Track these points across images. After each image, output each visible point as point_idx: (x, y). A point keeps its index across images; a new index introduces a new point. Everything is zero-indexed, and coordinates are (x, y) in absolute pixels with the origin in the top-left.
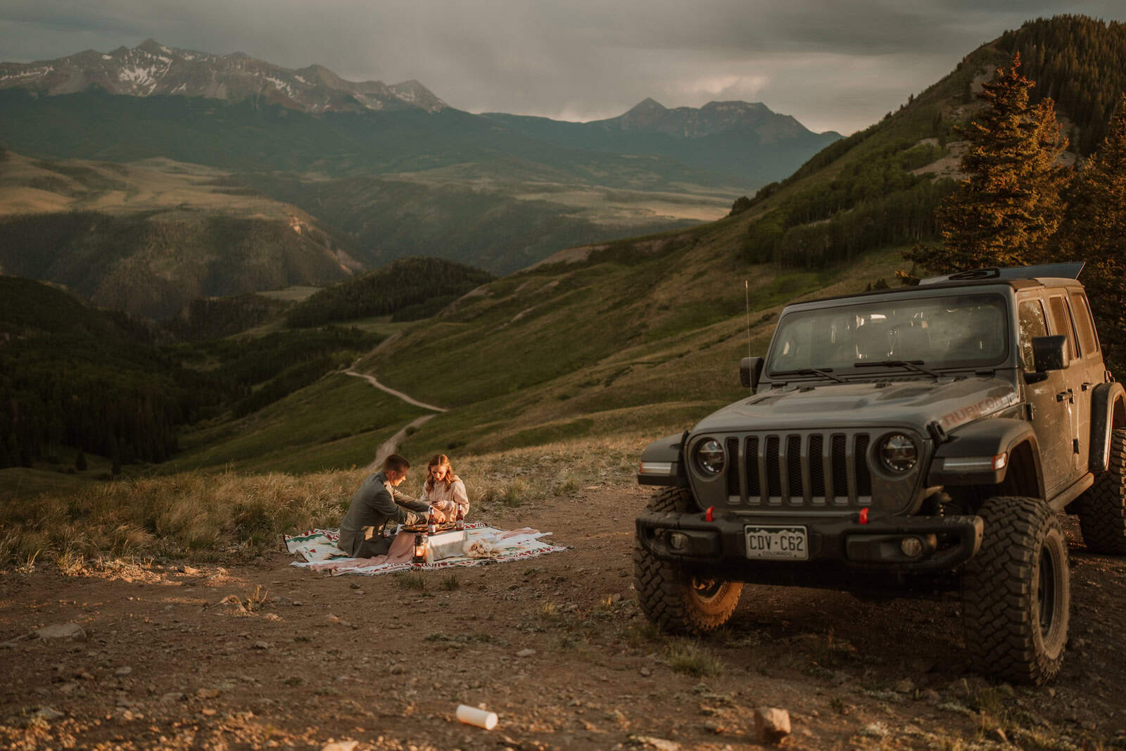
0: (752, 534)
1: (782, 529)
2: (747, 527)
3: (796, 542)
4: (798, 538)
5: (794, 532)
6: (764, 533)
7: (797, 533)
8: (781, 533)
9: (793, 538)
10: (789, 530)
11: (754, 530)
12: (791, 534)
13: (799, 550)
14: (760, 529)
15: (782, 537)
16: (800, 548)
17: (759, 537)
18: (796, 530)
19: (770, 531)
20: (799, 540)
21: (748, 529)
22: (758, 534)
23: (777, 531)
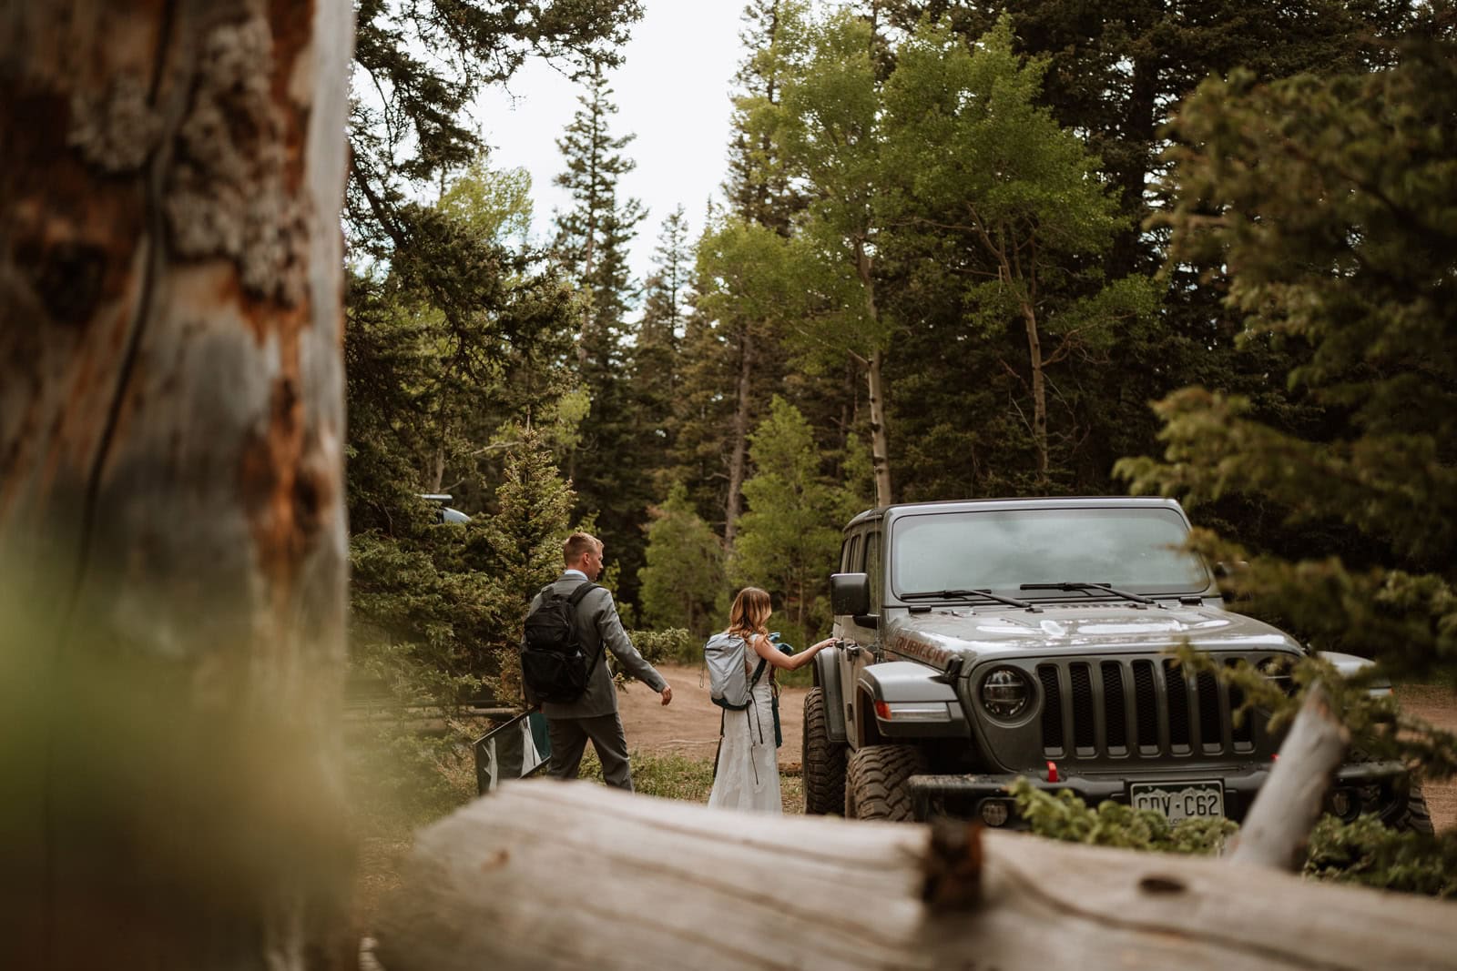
0: (1141, 795)
1: (1187, 787)
2: (1133, 786)
3: (1208, 804)
4: (1210, 798)
5: (1204, 790)
6: (1160, 794)
7: (1208, 790)
8: (1186, 792)
9: (1204, 798)
10: (1198, 787)
11: (1145, 790)
12: (1200, 793)
13: (1211, 814)
14: (1154, 788)
15: (1187, 798)
16: (1213, 812)
17: (1152, 799)
18: (1208, 786)
19: (1168, 789)
20: (1213, 800)
21: (1135, 788)
22: (1151, 795)
23: (1179, 789)
